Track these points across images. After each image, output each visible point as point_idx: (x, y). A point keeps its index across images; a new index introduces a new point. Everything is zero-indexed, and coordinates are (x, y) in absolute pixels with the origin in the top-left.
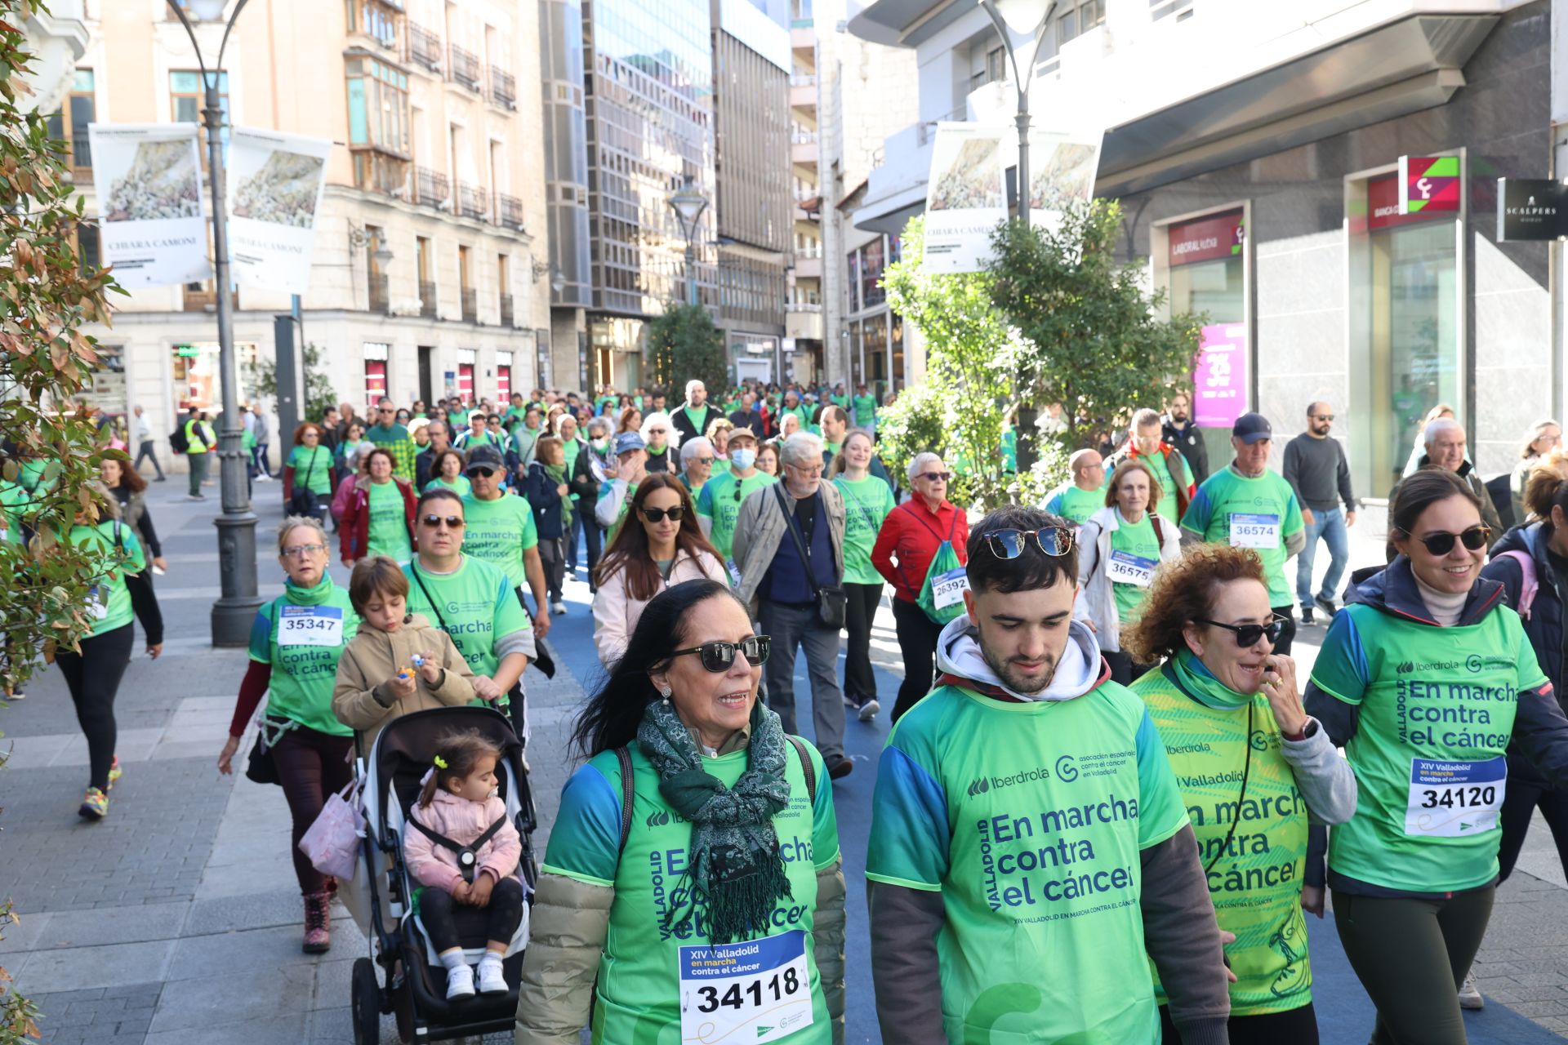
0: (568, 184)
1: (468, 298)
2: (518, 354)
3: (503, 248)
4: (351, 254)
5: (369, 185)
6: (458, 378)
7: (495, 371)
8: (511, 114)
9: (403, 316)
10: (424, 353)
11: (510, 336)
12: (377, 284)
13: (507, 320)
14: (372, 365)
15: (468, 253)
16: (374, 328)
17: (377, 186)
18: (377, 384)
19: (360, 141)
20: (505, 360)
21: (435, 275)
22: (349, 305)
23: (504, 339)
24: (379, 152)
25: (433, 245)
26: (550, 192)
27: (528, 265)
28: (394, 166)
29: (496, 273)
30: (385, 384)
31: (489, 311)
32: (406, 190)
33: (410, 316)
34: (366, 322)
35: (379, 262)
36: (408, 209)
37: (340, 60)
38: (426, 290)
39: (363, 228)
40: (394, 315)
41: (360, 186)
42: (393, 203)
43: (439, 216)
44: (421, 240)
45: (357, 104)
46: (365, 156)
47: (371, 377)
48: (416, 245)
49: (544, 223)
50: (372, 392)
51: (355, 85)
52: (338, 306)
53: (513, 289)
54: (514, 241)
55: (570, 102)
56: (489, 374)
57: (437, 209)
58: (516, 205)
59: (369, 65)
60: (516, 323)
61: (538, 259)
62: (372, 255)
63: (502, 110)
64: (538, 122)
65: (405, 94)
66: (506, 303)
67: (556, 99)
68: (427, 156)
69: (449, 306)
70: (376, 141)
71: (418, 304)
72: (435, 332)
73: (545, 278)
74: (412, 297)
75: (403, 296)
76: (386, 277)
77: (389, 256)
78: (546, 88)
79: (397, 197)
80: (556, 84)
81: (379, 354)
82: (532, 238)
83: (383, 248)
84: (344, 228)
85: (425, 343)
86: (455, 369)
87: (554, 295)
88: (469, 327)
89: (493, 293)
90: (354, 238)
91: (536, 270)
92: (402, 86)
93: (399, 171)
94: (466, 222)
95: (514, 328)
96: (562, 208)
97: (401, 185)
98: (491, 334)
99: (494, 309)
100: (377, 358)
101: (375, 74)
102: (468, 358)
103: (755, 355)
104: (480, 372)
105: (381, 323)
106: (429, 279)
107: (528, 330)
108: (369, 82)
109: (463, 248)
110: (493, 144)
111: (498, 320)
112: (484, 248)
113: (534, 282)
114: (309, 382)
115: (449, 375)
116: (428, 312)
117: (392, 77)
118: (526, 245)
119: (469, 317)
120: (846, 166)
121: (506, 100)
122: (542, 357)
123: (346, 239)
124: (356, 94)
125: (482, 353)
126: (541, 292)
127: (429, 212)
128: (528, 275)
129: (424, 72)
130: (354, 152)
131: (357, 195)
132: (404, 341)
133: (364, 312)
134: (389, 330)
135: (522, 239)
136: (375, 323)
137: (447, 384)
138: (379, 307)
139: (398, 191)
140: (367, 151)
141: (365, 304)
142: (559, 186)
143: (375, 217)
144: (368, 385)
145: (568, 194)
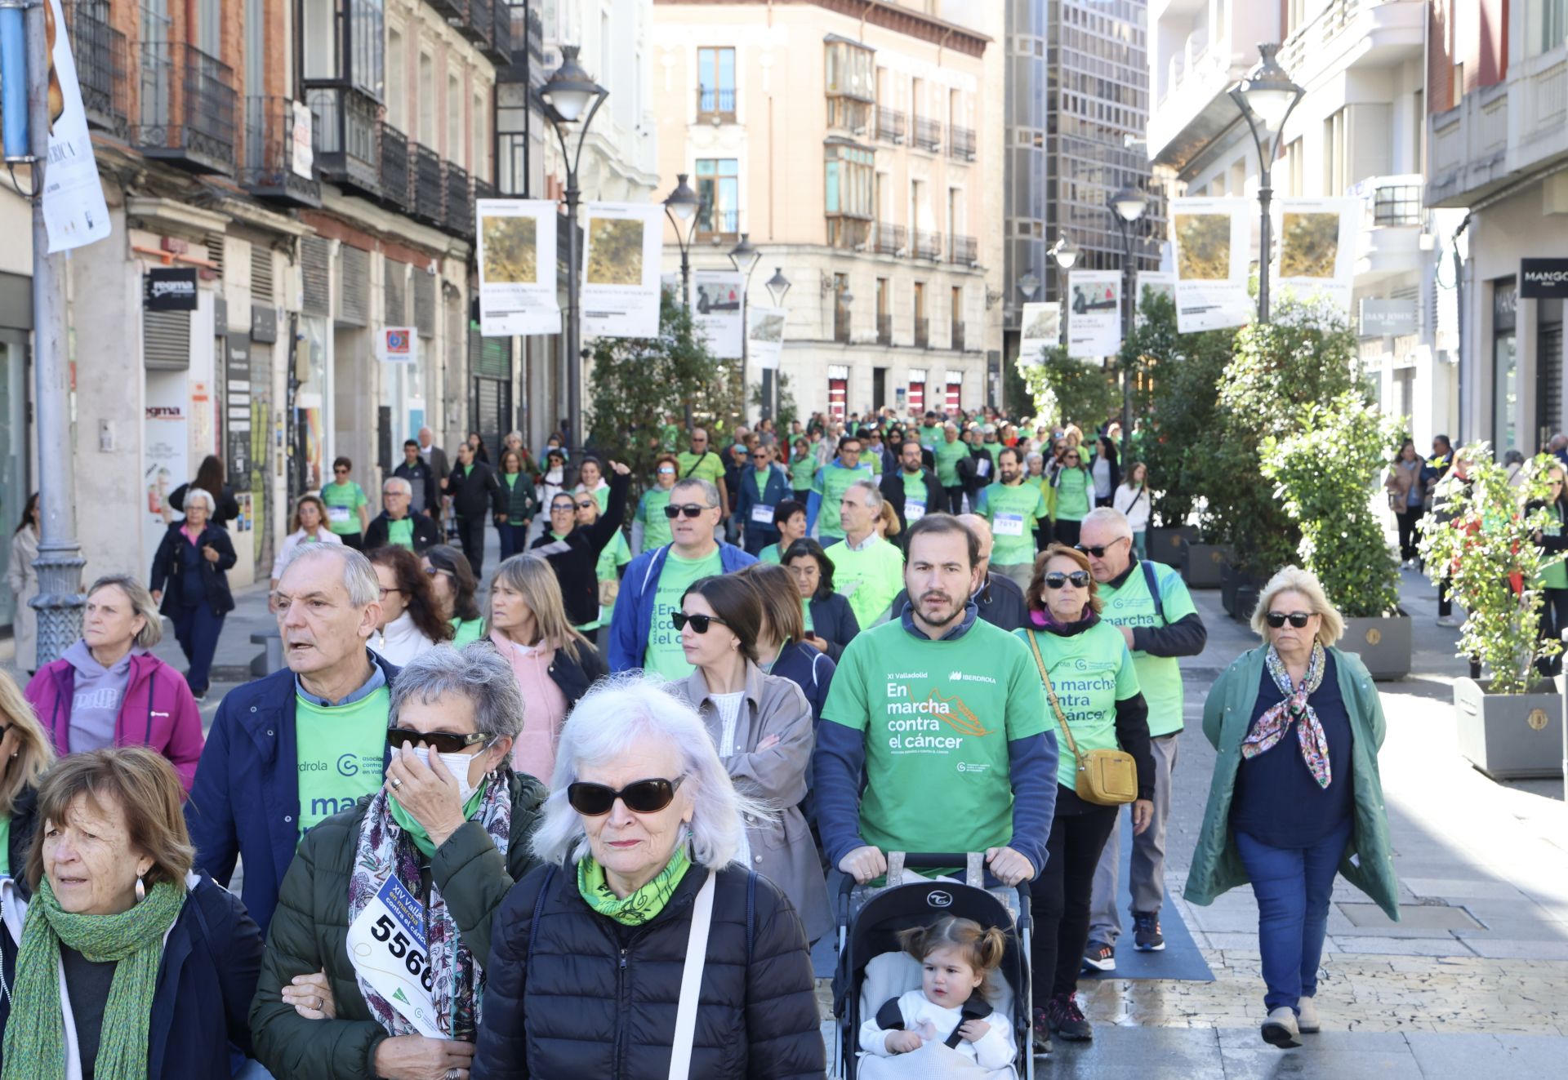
0: (1025, 220)
1: (920, 326)
2: (967, 374)
3: (957, 282)
4: (822, 296)
5: (838, 243)
6: (909, 394)
7: (943, 388)
8: (970, 165)
9: (862, 344)
10: (879, 374)
11: (960, 358)
12: (841, 319)
13: (958, 344)
14: (833, 383)
15: (924, 288)
16: (838, 354)
17: (845, 243)
18: (838, 398)
19: (833, 209)
20: (955, 378)
21: (892, 309)
22: (819, 336)
23: (955, 360)
24: (847, 218)
25: (892, 284)
26: (1008, 227)
27: (983, 293)
28: (859, 226)
29: (949, 304)
30: (845, 398)
31: (940, 336)
32: (870, 241)
33: (868, 343)
34: (831, 349)
35: (844, 303)
36: (870, 257)
37: (821, 147)
38: (883, 322)
39: (832, 277)
40: (854, 344)
41: (831, 244)
42: (858, 255)
43: (896, 260)
44: (882, 280)
45: (832, 181)
46: (836, 222)
47: (835, 392)
48: (876, 285)
49: (1001, 255)
50: (835, 404)
51: (832, 166)
52: (810, 338)
53: (966, 316)
54: (967, 274)
55: (1030, 146)
56: (939, 391)
57: (895, 255)
58: (971, 244)
59: (843, 151)
60: (967, 345)
61: (991, 288)
62: (839, 297)
63: (961, 162)
64: (1000, 165)
65: (871, 166)
66: (957, 330)
67: (1017, 143)
68: (890, 214)
69: (903, 334)
70: (844, 209)
71: (875, 334)
72: (889, 356)
73: (1000, 304)
74: (871, 328)
75: (863, 327)
76: (849, 313)
77: (850, 298)
78: (1008, 134)
79: (861, 249)
80: (1018, 130)
81: (839, 373)
82: (986, 271)
83: (846, 293)
84: (817, 277)
85: (880, 365)
86: (906, 386)
87: (1007, 319)
88: (920, 351)
89: (945, 321)
90: (825, 285)
91: (991, 298)
92: (869, 162)
93: (863, 230)
94: (922, 263)
95: (964, 351)
96: (1018, 242)
97: (863, 241)
98: (941, 356)
99: (945, 335)
100: (838, 377)
101: (847, 157)
102: (918, 377)
104: (930, 390)
105: (844, 350)
106: (887, 312)
107: (978, 352)
108: (842, 165)
109: (919, 285)
110: (952, 190)
111: (948, 344)
112: (938, 285)
113: (988, 308)
114: (781, 397)
115: (900, 392)
116: (884, 340)
117: (860, 157)
118: (980, 277)
119: (921, 342)
121: (964, 151)
122: (992, 376)
123: (819, 285)
124: (832, 173)
125: (932, 373)
126: (995, 317)
127: (888, 258)
128: (981, 303)
129: (890, 145)
130: (828, 218)
131: (829, 251)
132: (863, 364)
133: (830, 342)
134: (850, 355)
135: (978, 272)
136: (838, 350)
137: (898, 399)
138: (842, 337)
139: (863, 245)
140: (838, 217)
141: (831, 335)
142: (1017, 221)
143: (841, 267)
144: (831, 398)
145: (1025, 228)
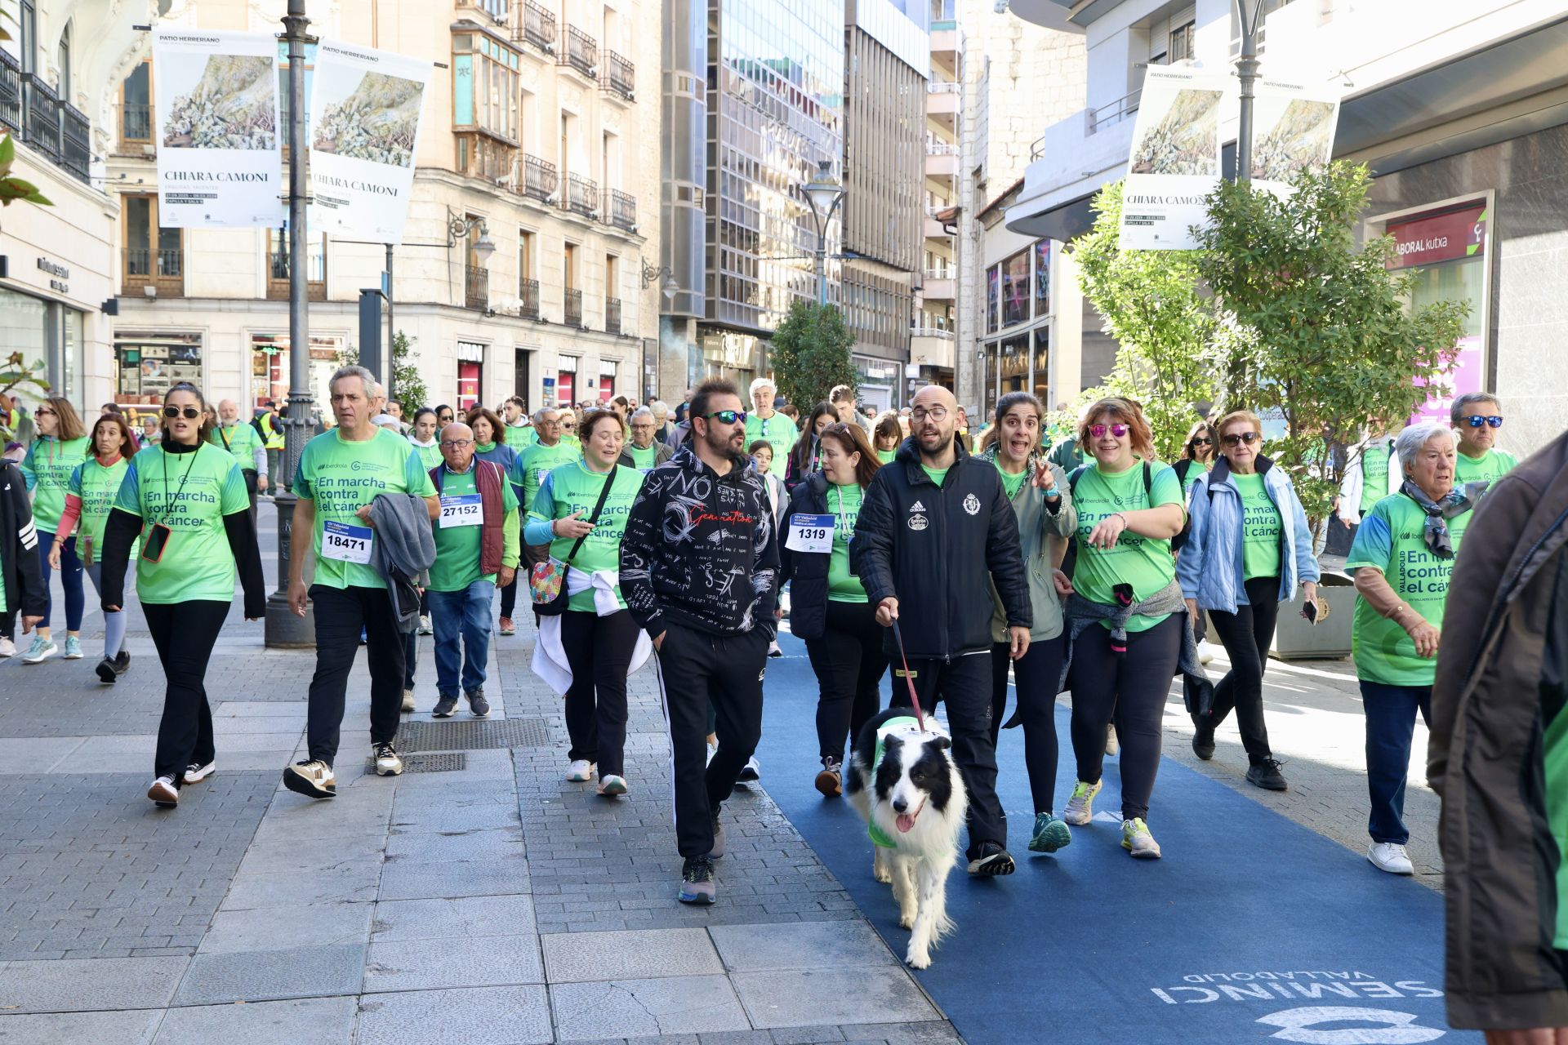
0: (685, 184)
1: (572, 299)
2: (622, 364)
3: (613, 248)
4: (450, 244)
5: (473, 171)
6: (557, 387)
7: (597, 382)
8: (627, 104)
9: (501, 315)
10: (523, 357)
11: (615, 344)
12: (475, 278)
13: (613, 327)
14: (465, 367)
15: (575, 251)
16: (472, 327)
17: (481, 175)
18: (470, 388)
19: (465, 122)
20: (609, 369)
21: (538, 273)
22: (446, 301)
23: (609, 347)
24: (484, 136)
25: (538, 240)
26: (666, 193)
27: (638, 268)
28: (500, 152)
29: (603, 276)
30: (479, 388)
31: (593, 315)
32: (511, 178)
33: (509, 316)
34: (462, 319)
35: (479, 254)
36: (512, 199)
37: (449, 32)
38: (528, 289)
39: (464, 218)
40: (493, 313)
41: (463, 171)
42: (497, 192)
43: (545, 209)
44: (525, 234)
45: (463, 83)
46: (470, 139)
47: (463, 380)
48: (519, 240)
49: (657, 224)
50: (465, 396)
51: (462, 62)
52: (432, 300)
53: (620, 293)
54: (625, 241)
55: (691, 95)
56: (591, 384)
57: (544, 201)
58: (628, 202)
59: (479, 41)
60: (622, 331)
61: (649, 262)
62: (472, 246)
63: (619, 100)
64: (657, 115)
65: (516, 74)
66: (613, 308)
67: (677, 92)
68: (536, 143)
69: (551, 308)
70: (483, 123)
71: (519, 303)
72: (535, 335)
73: (656, 285)
74: (513, 295)
75: (503, 294)
76: (486, 271)
77: (490, 248)
78: (666, 78)
79: (501, 185)
80: (677, 75)
81: (473, 354)
82: (644, 239)
83: (485, 240)
84: (443, 215)
85: (523, 346)
86: (555, 376)
87: (665, 302)
88: (572, 332)
89: (599, 297)
90: (454, 228)
91: (647, 275)
92: (513, 66)
93: (505, 159)
94: (574, 217)
95: (619, 336)
96: (676, 208)
97: (506, 172)
98: (595, 341)
99: (600, 314)
100: (471, 359)
101: (485, 52)
102: (569, 365)
103: (876, 380)
104: (581, 382)
105: (478, 322)
106: (531, 277)
107: (635, 339)
108: (478, 58)
109: (569, 246)
110: (607, 136)
111: (603, 326)
112: (592, 247)
113: (644, 287)
115: (548, 382)
116: (529, 313)
117: (503, 56)
118: (638, 247)
119: (573, 321)
120: (989, 173)
121: (624, 91)
122: (648, 369)
123: (445, 228)
124: (463, 71)
125: (584, 361)
126: (651, 299)
127: (536, 204)
128: (637, 280)
129: (537, 53)
130: (458, 135)
131: (459, 181)
132: (503, 341)
133: (461, 308)
134: (485, 330)
135: (634, 240)
136: (471, 321)
137: (545, 392)
138: (477, 304)
139: (503, 179)
140: (472, 133)
141: (461, 300)
142: (676, 185)
143: (477, 206)
144: (461, 388)
145: (685, 194)
